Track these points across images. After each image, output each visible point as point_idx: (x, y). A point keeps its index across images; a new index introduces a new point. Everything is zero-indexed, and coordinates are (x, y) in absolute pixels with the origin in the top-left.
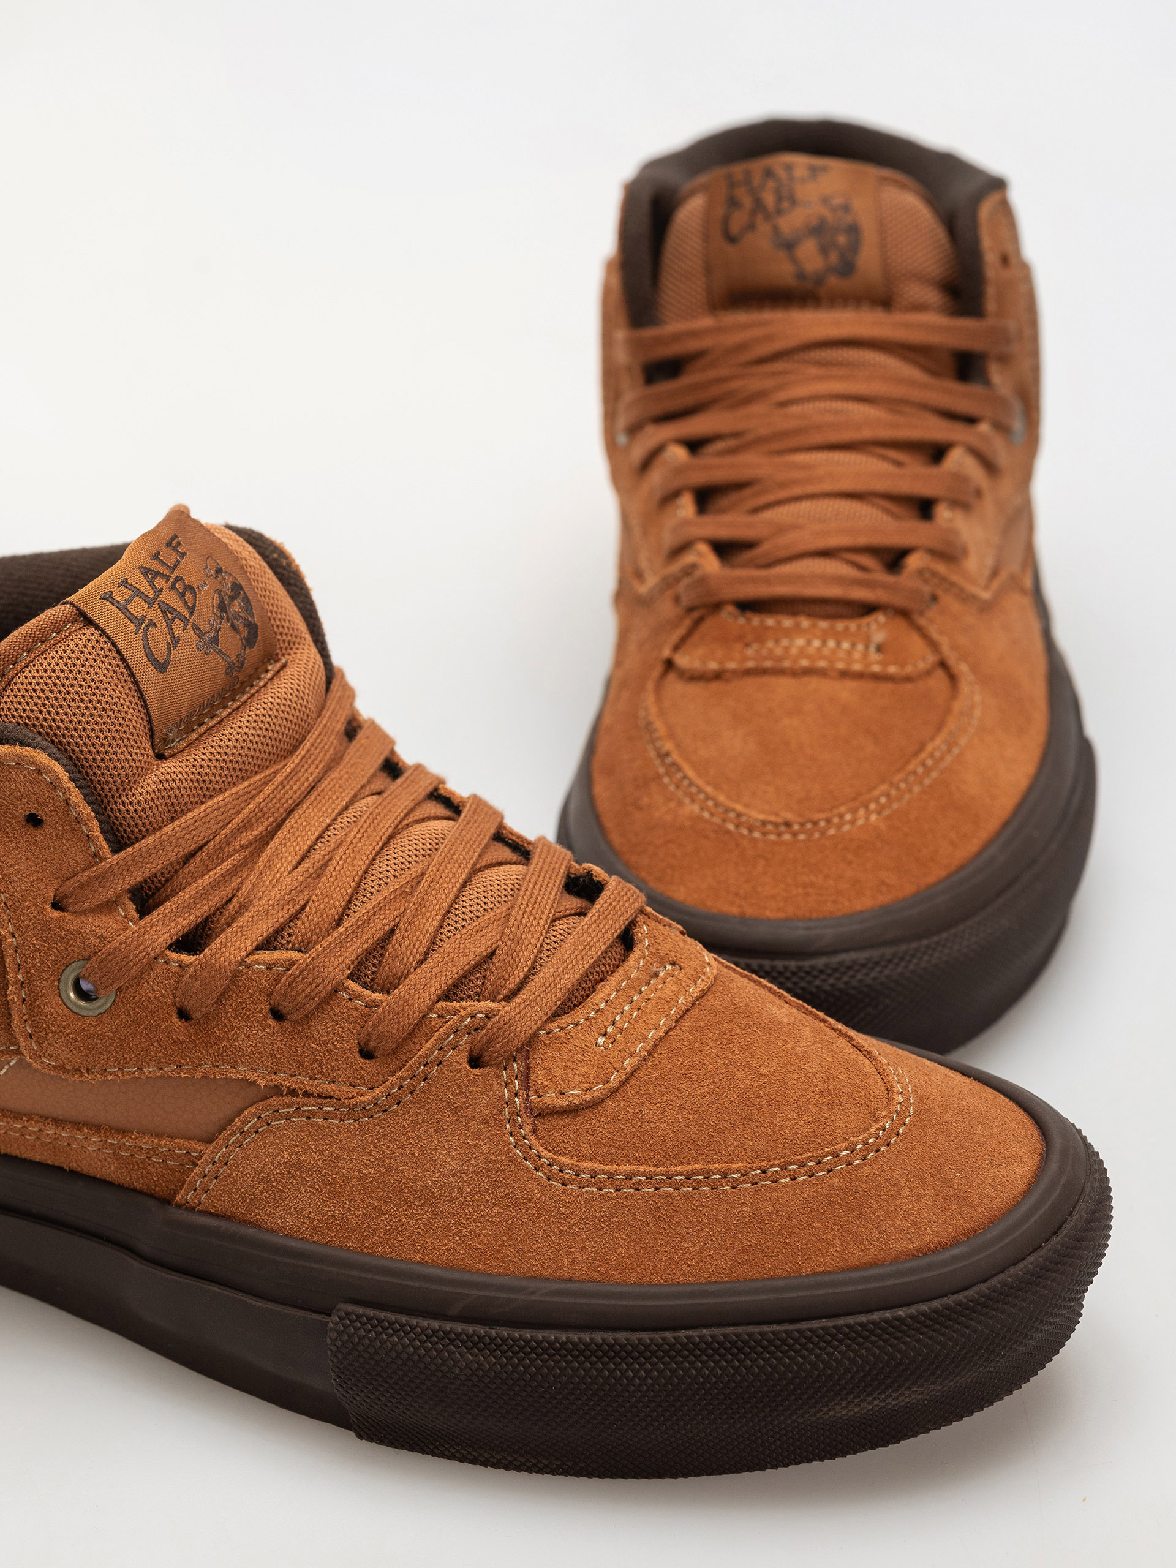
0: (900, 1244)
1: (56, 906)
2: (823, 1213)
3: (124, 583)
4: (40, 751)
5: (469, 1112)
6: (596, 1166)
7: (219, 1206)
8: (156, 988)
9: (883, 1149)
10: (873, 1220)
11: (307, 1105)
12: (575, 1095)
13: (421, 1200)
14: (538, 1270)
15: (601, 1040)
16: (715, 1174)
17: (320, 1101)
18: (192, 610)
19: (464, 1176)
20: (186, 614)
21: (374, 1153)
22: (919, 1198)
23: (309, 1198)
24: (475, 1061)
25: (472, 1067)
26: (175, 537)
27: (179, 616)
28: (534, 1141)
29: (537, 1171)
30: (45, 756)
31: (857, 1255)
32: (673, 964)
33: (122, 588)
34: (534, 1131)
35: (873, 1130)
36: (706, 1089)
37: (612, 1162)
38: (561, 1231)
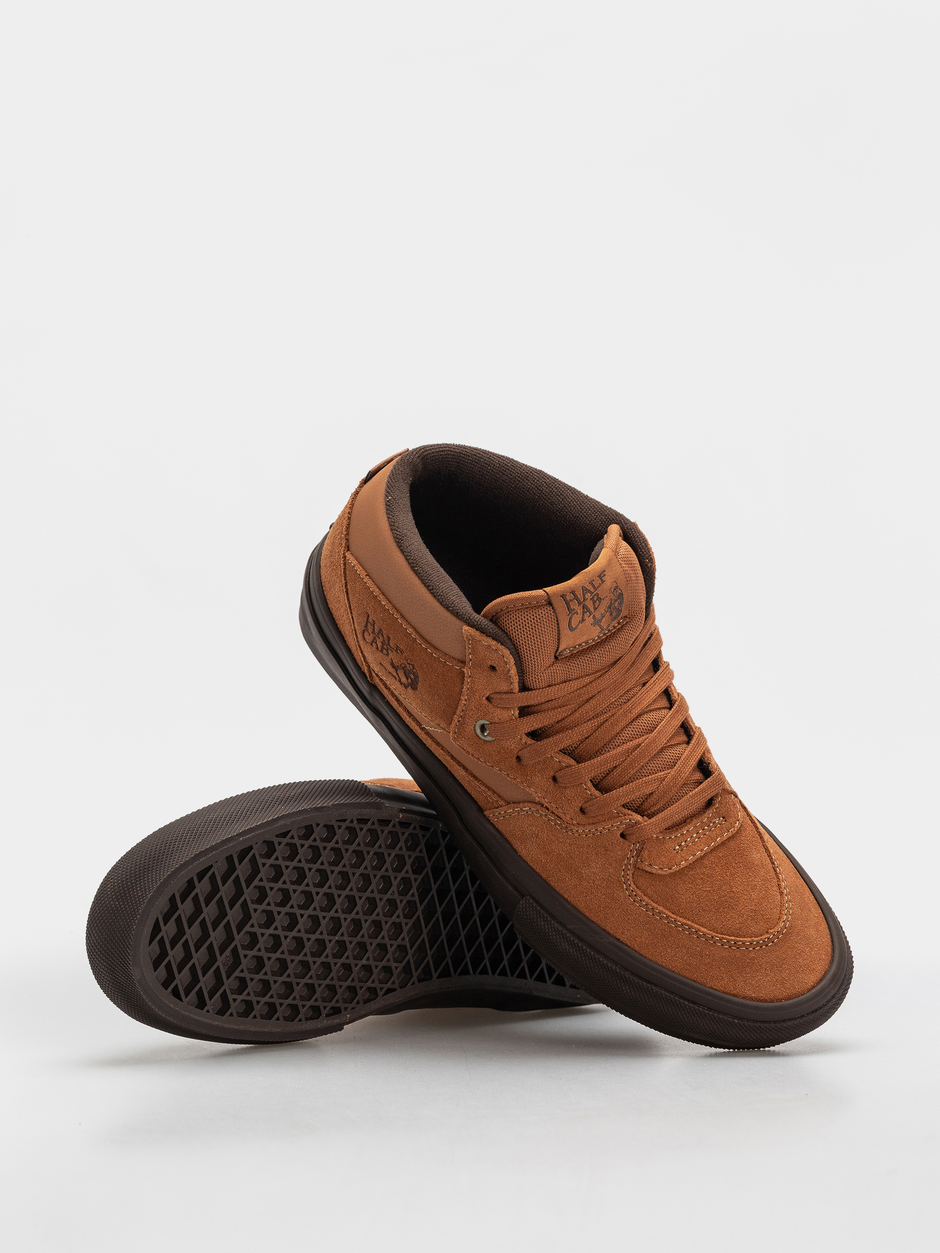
0: (750, 993)
1: (488, 699)
2: (727, 965)
3: (573, 592)
4: (508, 650)
5: (612, 854)
6: (649, 901)
7: (500, 828)
8: (512, 746)
9: (764, 947)
10: (744, 977)
11: (551, 816)
12: (655, 869)
13: (577, 876)
14: (608, 929)
15: (677, 847)
16: (693, 929)
17: (556, 817)
18: (595, 609)
19: (598, 877)
20: (592, 610)
21: (568, 848)
22: (767, 975)
23: (535, 849)
24: (623, 836)
25: (620, 836)
26: (604, 571)
27: (589, 610)
28: (631, 878)
29: (627, 890)
30: (509, 652)
31: (731, 988)
32: (724, 818)
33: (571, 594)
34: (633, 874)
35: (763, 937)
36: (708, 889)
37: (656, 903)
38: (624, 919)
